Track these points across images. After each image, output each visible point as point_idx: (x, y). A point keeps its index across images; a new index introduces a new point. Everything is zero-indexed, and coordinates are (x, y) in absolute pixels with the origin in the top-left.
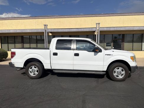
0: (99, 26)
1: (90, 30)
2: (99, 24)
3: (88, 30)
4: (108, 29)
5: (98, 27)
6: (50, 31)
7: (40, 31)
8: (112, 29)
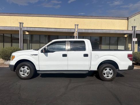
0: (78, 27)
1: (69, 31)
2: (78, 25)
3: (66, 31)
4: (86, 31)
5: (76, 28)
6: (26, 29)
7: (14, 29)
8: (90, 31)
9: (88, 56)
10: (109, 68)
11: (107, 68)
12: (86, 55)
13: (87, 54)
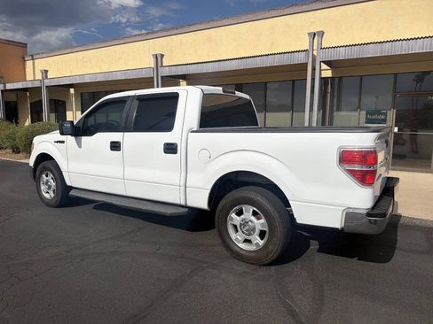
9: (176, 153)
10: (251, 209)
11: (244, 208)
12: (170, 148)
13: (172, 144)
